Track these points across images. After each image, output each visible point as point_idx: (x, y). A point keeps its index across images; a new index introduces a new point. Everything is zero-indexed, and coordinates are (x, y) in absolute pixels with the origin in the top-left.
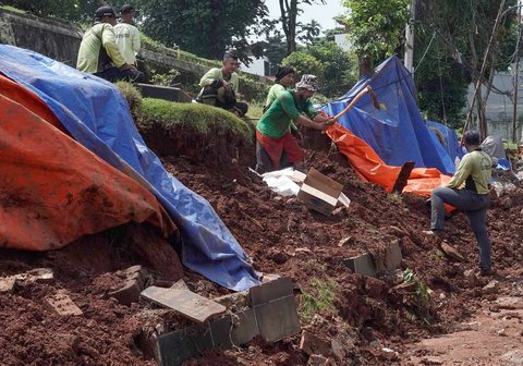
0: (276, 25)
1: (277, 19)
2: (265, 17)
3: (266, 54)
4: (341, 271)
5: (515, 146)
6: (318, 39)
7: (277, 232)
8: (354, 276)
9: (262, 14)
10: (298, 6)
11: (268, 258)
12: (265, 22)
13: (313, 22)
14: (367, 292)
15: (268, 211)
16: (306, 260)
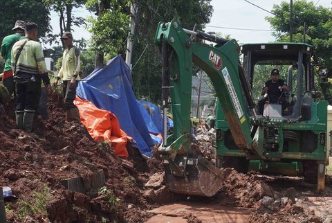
0: (57, 38)
1: (58, 34)
2: (50, 33)
3: (51, 57)
4: (58, 188)
5: (198, 120)
6: (85, 50)
7: (15, 160)
8: (67, 191)
9: (48, 31)
10: (71, 27)
11: (5, 177)
12: (50, 35)
13: (83, 39)
14: (74, 202)
15: (12, 146)
16: (33, 179)
